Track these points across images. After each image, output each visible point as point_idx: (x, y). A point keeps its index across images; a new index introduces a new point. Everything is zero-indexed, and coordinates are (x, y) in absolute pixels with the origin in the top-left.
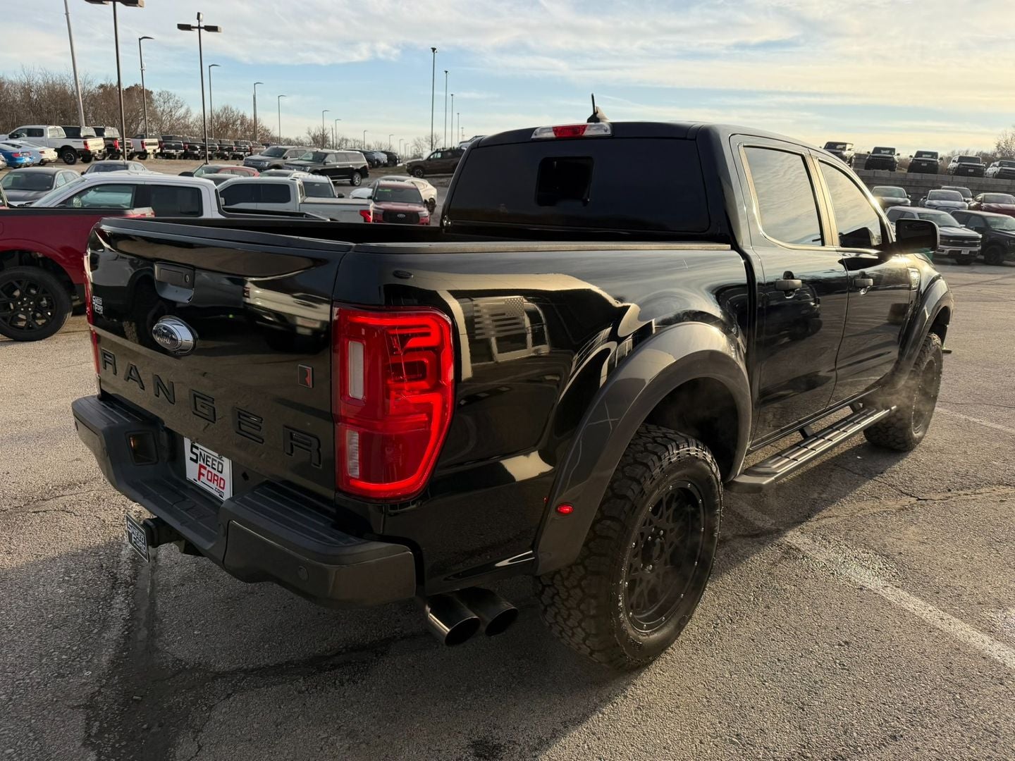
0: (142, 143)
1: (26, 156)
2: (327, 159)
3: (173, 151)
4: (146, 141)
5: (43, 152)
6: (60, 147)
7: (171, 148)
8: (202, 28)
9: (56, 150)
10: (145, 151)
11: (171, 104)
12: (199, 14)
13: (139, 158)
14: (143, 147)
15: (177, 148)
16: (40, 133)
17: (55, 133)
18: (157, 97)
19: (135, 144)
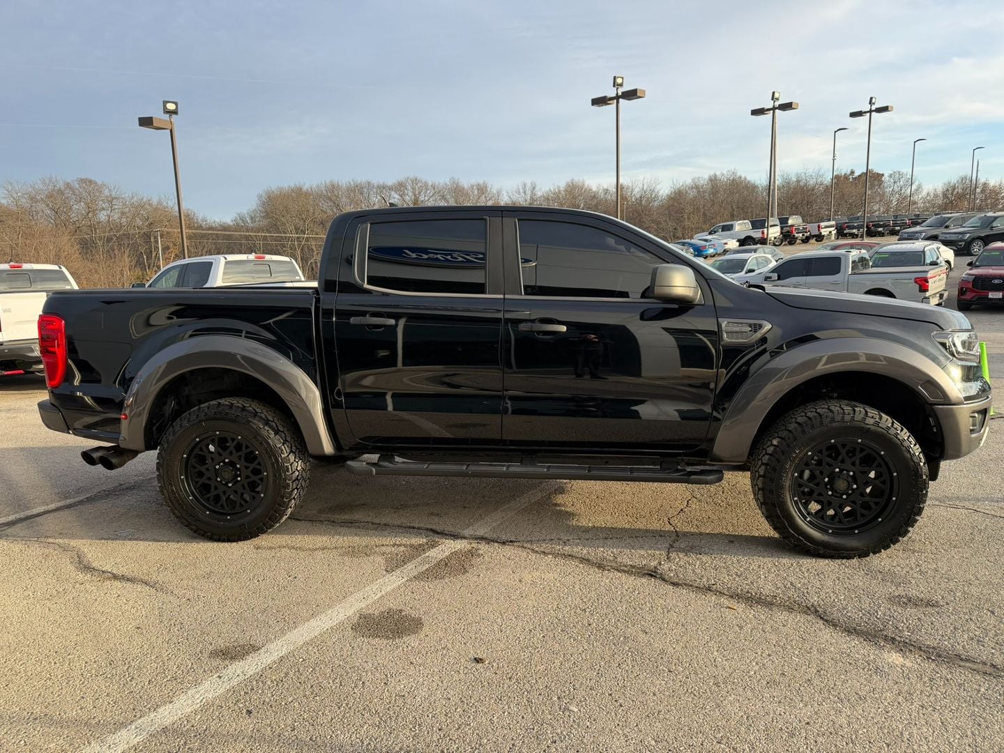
0: (819, 227)
1: (711, 248)
2: (994, 224)
3: (855, 231)
4: (823, 224)
5: (726, 244)
6: (743, 237)
7: (854, 228)
8: (874, 111)
9: (738, 241)
10: (821, 233)
11: (901, 183)
12: (871, 98)
13: (816, 240)
14: (819, 230)
15: (858, 228)
16: (729, 228)
17: (742, 227)
18: (888, 179)
19: (813, 229)
